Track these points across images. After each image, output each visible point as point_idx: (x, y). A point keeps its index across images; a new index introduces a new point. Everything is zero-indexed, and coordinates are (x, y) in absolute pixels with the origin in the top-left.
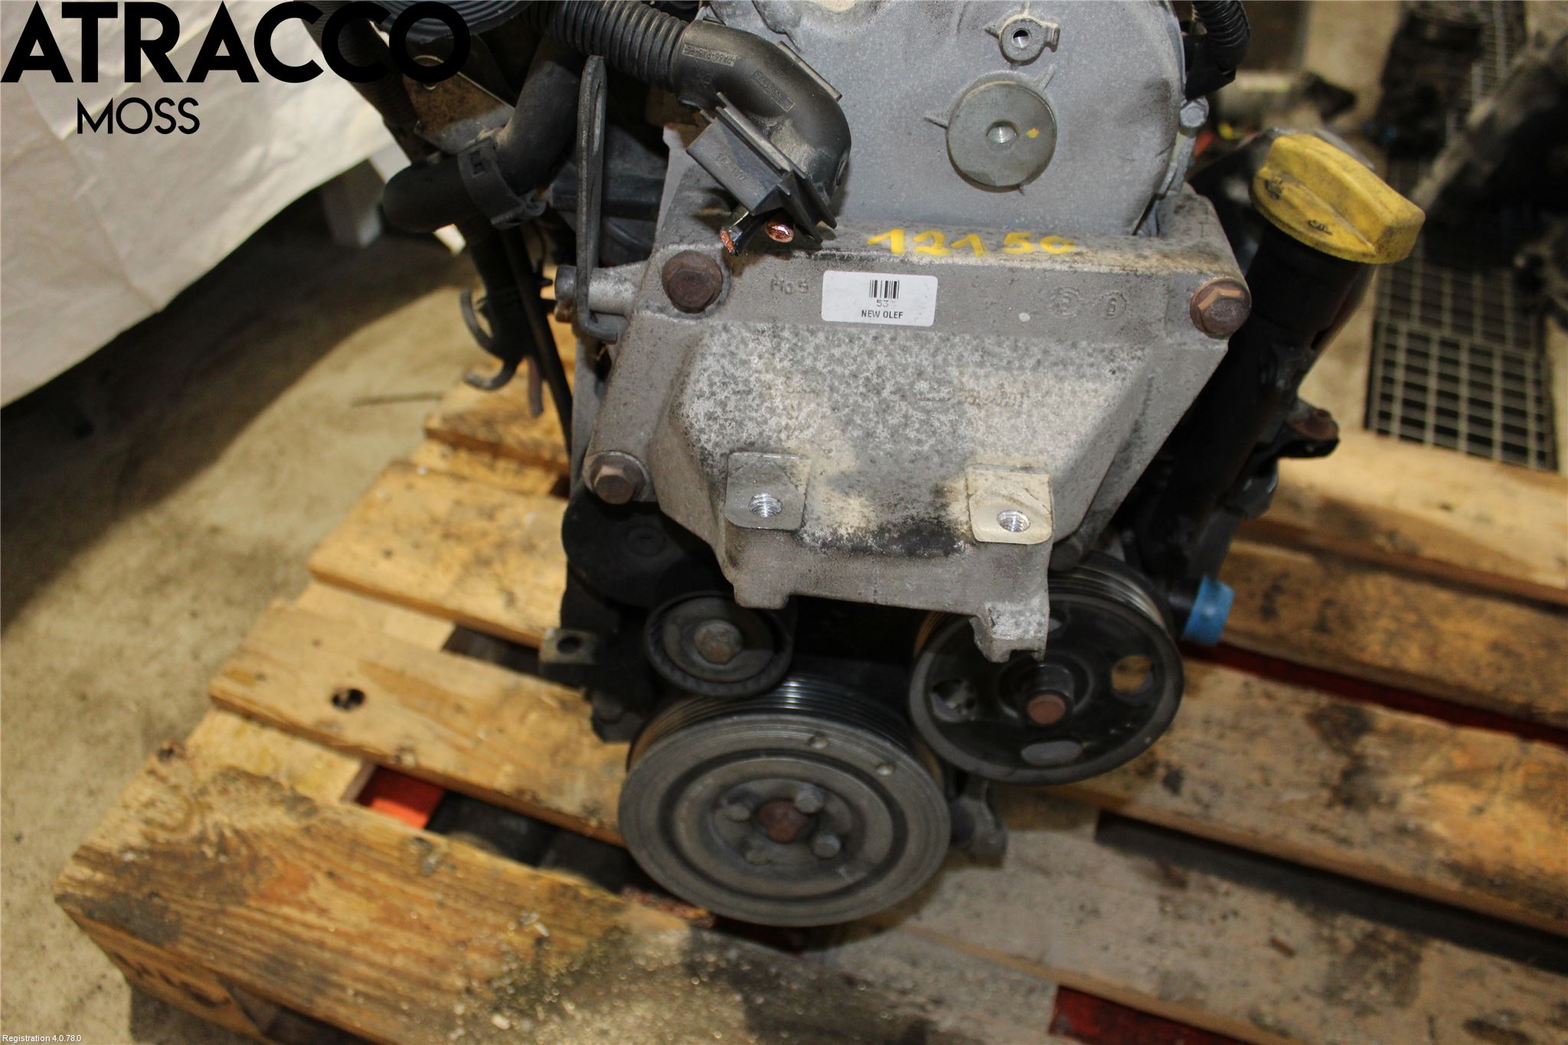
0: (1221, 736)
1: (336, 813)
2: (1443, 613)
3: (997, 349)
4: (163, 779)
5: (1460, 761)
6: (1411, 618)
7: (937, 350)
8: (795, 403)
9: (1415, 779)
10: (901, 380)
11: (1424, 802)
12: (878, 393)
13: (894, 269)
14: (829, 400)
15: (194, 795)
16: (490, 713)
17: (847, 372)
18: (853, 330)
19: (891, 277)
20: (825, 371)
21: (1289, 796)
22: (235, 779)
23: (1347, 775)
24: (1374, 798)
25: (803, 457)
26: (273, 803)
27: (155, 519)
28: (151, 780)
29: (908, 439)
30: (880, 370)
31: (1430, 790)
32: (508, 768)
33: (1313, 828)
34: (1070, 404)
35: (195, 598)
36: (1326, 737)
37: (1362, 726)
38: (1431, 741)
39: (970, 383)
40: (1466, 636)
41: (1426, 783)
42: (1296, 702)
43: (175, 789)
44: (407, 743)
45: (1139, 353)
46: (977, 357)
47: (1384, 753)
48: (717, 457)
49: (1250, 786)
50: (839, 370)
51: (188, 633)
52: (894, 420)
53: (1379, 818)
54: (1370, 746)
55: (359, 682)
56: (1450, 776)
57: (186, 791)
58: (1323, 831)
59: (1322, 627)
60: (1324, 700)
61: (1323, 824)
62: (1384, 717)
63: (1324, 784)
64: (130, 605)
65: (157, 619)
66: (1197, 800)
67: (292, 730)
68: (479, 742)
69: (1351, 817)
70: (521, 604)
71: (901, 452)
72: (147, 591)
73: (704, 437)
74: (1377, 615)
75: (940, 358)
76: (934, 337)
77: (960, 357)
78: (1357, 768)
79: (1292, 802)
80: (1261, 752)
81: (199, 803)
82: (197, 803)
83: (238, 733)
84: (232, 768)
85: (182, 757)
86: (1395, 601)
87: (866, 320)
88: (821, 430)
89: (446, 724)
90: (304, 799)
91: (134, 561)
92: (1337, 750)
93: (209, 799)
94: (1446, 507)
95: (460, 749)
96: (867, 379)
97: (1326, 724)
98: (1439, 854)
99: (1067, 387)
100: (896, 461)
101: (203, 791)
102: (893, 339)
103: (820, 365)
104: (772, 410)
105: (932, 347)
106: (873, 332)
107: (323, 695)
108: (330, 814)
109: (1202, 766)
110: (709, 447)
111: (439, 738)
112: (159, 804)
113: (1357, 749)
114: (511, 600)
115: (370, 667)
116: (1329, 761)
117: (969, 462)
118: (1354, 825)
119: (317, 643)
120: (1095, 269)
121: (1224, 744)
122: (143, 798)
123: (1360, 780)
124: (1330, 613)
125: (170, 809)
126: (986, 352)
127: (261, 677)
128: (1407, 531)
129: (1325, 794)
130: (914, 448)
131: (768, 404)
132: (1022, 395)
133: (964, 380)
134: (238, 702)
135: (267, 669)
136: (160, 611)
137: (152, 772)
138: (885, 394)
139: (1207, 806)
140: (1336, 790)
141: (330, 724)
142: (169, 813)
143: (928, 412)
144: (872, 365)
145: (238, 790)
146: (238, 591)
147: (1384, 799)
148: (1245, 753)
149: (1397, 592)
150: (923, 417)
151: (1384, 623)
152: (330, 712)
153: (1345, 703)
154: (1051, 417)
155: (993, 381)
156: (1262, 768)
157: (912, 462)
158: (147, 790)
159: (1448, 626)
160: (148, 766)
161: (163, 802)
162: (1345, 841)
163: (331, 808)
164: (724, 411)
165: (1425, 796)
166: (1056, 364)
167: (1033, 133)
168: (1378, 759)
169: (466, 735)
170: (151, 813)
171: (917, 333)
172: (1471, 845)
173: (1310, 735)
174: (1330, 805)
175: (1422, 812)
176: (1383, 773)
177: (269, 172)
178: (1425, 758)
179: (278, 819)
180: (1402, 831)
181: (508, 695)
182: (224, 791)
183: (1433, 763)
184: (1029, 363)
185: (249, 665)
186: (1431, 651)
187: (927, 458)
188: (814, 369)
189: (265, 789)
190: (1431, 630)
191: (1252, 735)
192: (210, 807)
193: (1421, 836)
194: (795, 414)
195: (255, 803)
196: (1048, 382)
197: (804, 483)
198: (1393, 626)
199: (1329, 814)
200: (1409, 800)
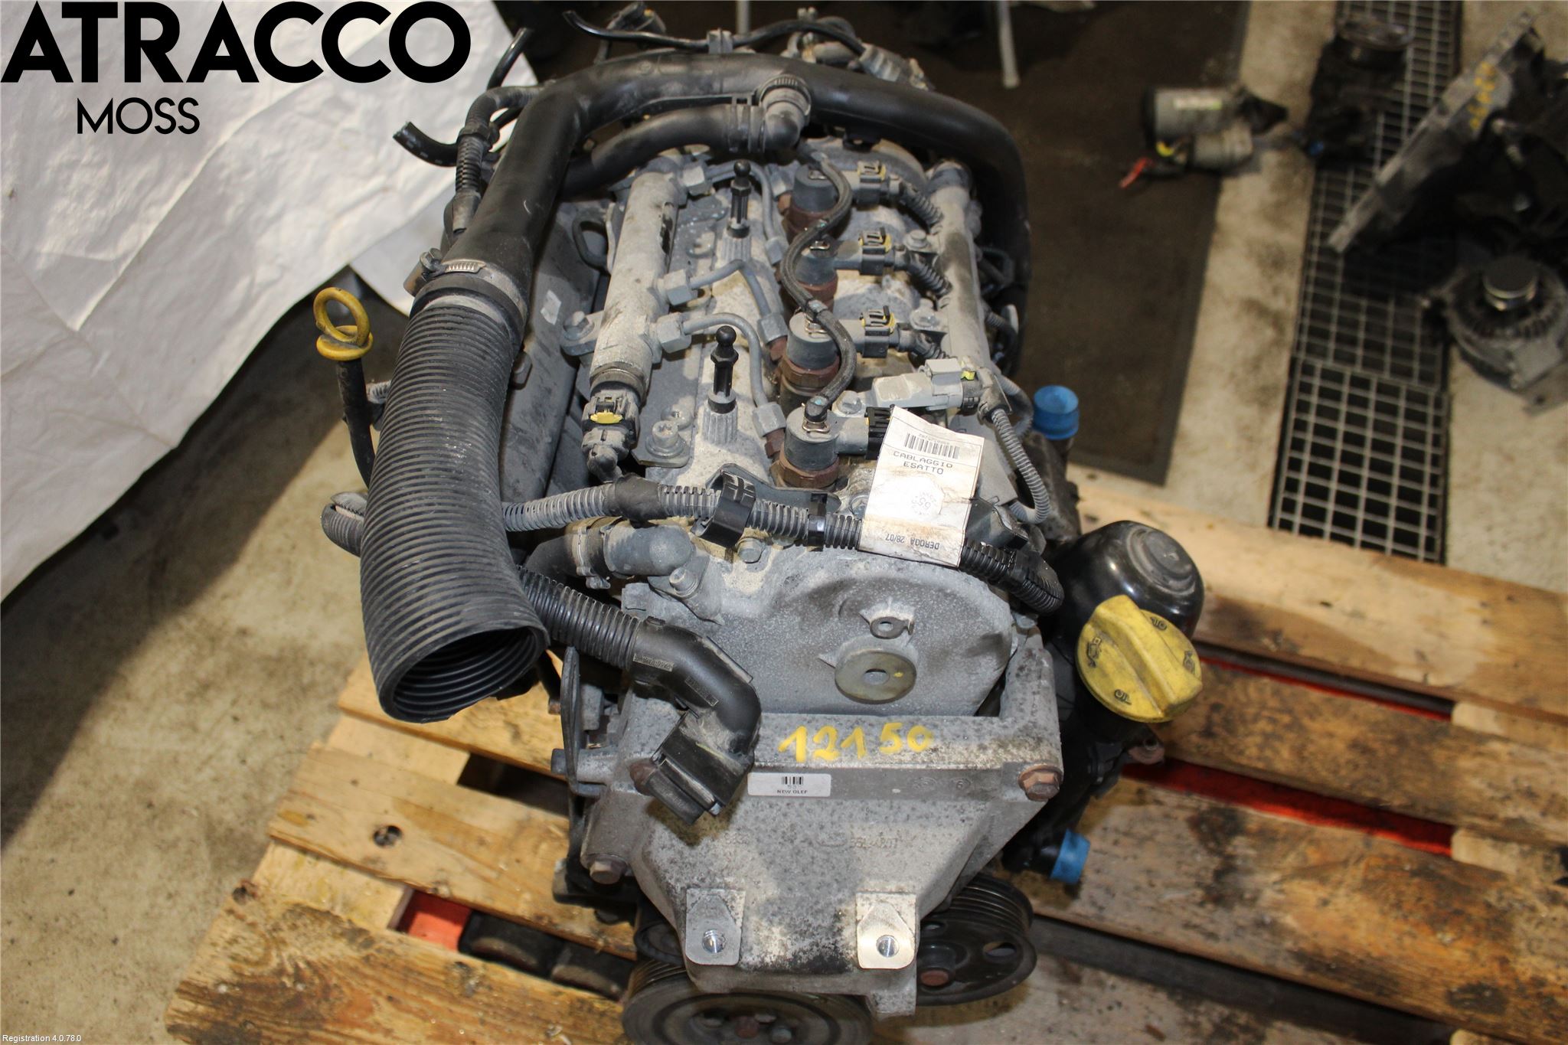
0: (1116, 843)
1: (389, 942)
2: (1314, 713)
3: (878, 809)
4: (241, 918)
5: (1314, 857)
6: (1286, 719)
7: (834, 811)
8: (732, 851)
9: (1275, 876)
10: (808, 833)
11: (1281, 897)
12: (792, 842)
13: (798, 770)
14: (757, 847)
15: (270, 932)
16: (508, 845)
17: (769, 829)
18: (774, 801)
19: (797, 775)
20: (753, 828)
21: (1171, 895)
22: (300, 915)
23: (1218, 875)
24: (1239, 896)
25: (740, 889)
26: (336, 936)
27: (187, 623)
28: (231, 918)
29: (814, 872)
30: (793, 827)
31: (1285, 886)
32: (527, 896)
33: (1187, 925)
34: (931, 844)
35: (234, 703)
36: (1203, 840)
37: (1234, 827)
38: (1293, 838)
39: (858, 833)
40: (1331, 735)
41: (1282, 881)
42: (1180, 807)
43: (253, 925)
44: (441, 876)
45: (982, 807)
46: (863, 815)
47: (1251, 852)
48: (679, 890)
49: (1138, 888)
50: (763, 826)
51: (233, 738)
52: (804, 861)
53: (1242, 914)
54: (1240, 846)
55: (395, 820)
56: (1304, 872)
57: (261, 928)
58: (1195, 927)
59: (1208, 733)
60: (1204, 803)
61: (1196, 921)
62: (1255, 816)
63: (1198, 885)
64: (177, 711)
65: (204, 725)
66: (1094, 903)
67: (343, 863)
68: (501, 872)
69: (1220, 914)
70: (525, 737)
71: (810, 881)
72: (191, 697)
73: (668, 876)
74: (1256, 719)
75: (835, 818)
76: (833, 803)
77: (851, 816)
78: (1228, 868)
79: (1171, 901)
80: (1148, 857)
81: (274, 938)
82: (273, 939)
83: (297, 865)
84: (297, 905)
85: (254, 895)
86: (1273, 703)
87: (781, 794)
88: (752, 868)
89: (472, 857)
90: (361, 931)
91: (174, 668)
92: (1212, 852)
93: (282, 934)
94: (1326, 604)
95: (486, 880)
96: (784, 833)
97: (1204, 827)
98: (1289, 944)
99: (929, 832)
100: (807, 889)
101: (276, 928)
102: (801, 805)
103: (749, 825)
104: (715, 856)
105: (829, 809)
106: (787, 801)
107: (366, 833)
108: (383, 944)
109: (1098, 871)
110: (672, 882)
111: (468, 870)
112: (240, 940)
113: (1229, 850)
114: (517, 734)
115: (403, 804)
116: (1204, 862)
117: (858, 889)
118: (1222, 920)
119: (355, 782)
120: (944, 767)
121: (1118, 851)
122: (227, 936)
123: (1230, 878)
124: (1217, 718)
125: (251, 946)
126: (869, 811)
127: (310, 817)
128: (1289, 631)
129: (1199, 893)
130: (820, 878)
131: (713, 852)
132: (896, 840)
133: (854, 831)
134: (294, 841)
135: (315, 810)
136: (206, 718)
137: (231, 912)
138: (797, 842)
139: (1101, 908)
140: (1208, 889)
141: (375, 861)
142: (250, 949)
143: (828, 853)
144: (787, 823)
145: (305, 925)
146: (272, 694)
147: (1247, 896)
148: (1135, 857)
149: (1276, 693)
150: (826, 857)
151: (1262, 725)
152: (373, 849)
153: (1222, 805)
154: (917, 853)
155: (875, 832)
156: (1149, 872)
157: (818, 888)
158: (229, 929)
159: (1315, 726)
160: (227, 906)
161: (244, 939)
162: (1212, 936)
163: (383, 938)
164: (682, 858)
165: (1281, 891)
166: (920, 817)
167: (899, 675)
168: (1246, 858)
169: (491, 867)
170: (235, 949)
171: (819, 800)
172: (1315, 935)
173: (1190, 838)
174: (1201, 904)
175: (1277, 906)
176: (1249, 872)
177: (259, 295)
178: (1284, 856)
179: (341, 950)
180: (1260, 924)
181: (522, 827)
182: (294, 927)
183: (1292, 860)
184: (902, 816)
185: (299, 806)
186: (1299, 752)
187: (829, 885)
188: (744, 827)
189: (328, 923)
190: (1301, 729)
191: (1142, 841)
192: (284, 942)
193: (1274, 929)
194: (732, 858)
195: (321, 937)
196: (915, 830)
197: (740, 916)
198: (1269, 728)
199: (1201, 911)
200: (1269, 895)
